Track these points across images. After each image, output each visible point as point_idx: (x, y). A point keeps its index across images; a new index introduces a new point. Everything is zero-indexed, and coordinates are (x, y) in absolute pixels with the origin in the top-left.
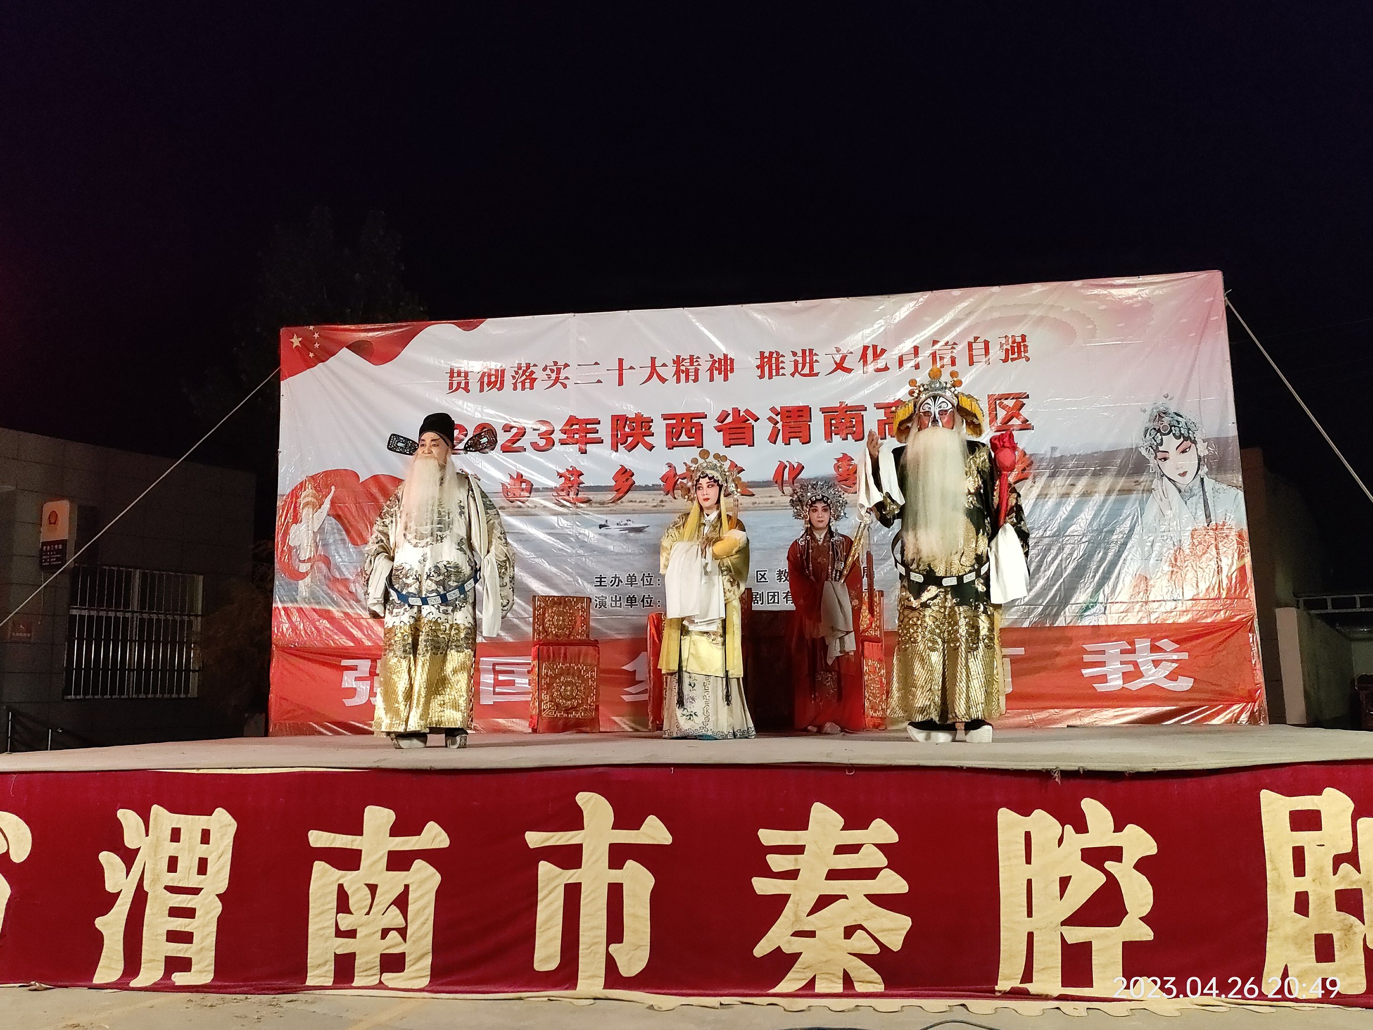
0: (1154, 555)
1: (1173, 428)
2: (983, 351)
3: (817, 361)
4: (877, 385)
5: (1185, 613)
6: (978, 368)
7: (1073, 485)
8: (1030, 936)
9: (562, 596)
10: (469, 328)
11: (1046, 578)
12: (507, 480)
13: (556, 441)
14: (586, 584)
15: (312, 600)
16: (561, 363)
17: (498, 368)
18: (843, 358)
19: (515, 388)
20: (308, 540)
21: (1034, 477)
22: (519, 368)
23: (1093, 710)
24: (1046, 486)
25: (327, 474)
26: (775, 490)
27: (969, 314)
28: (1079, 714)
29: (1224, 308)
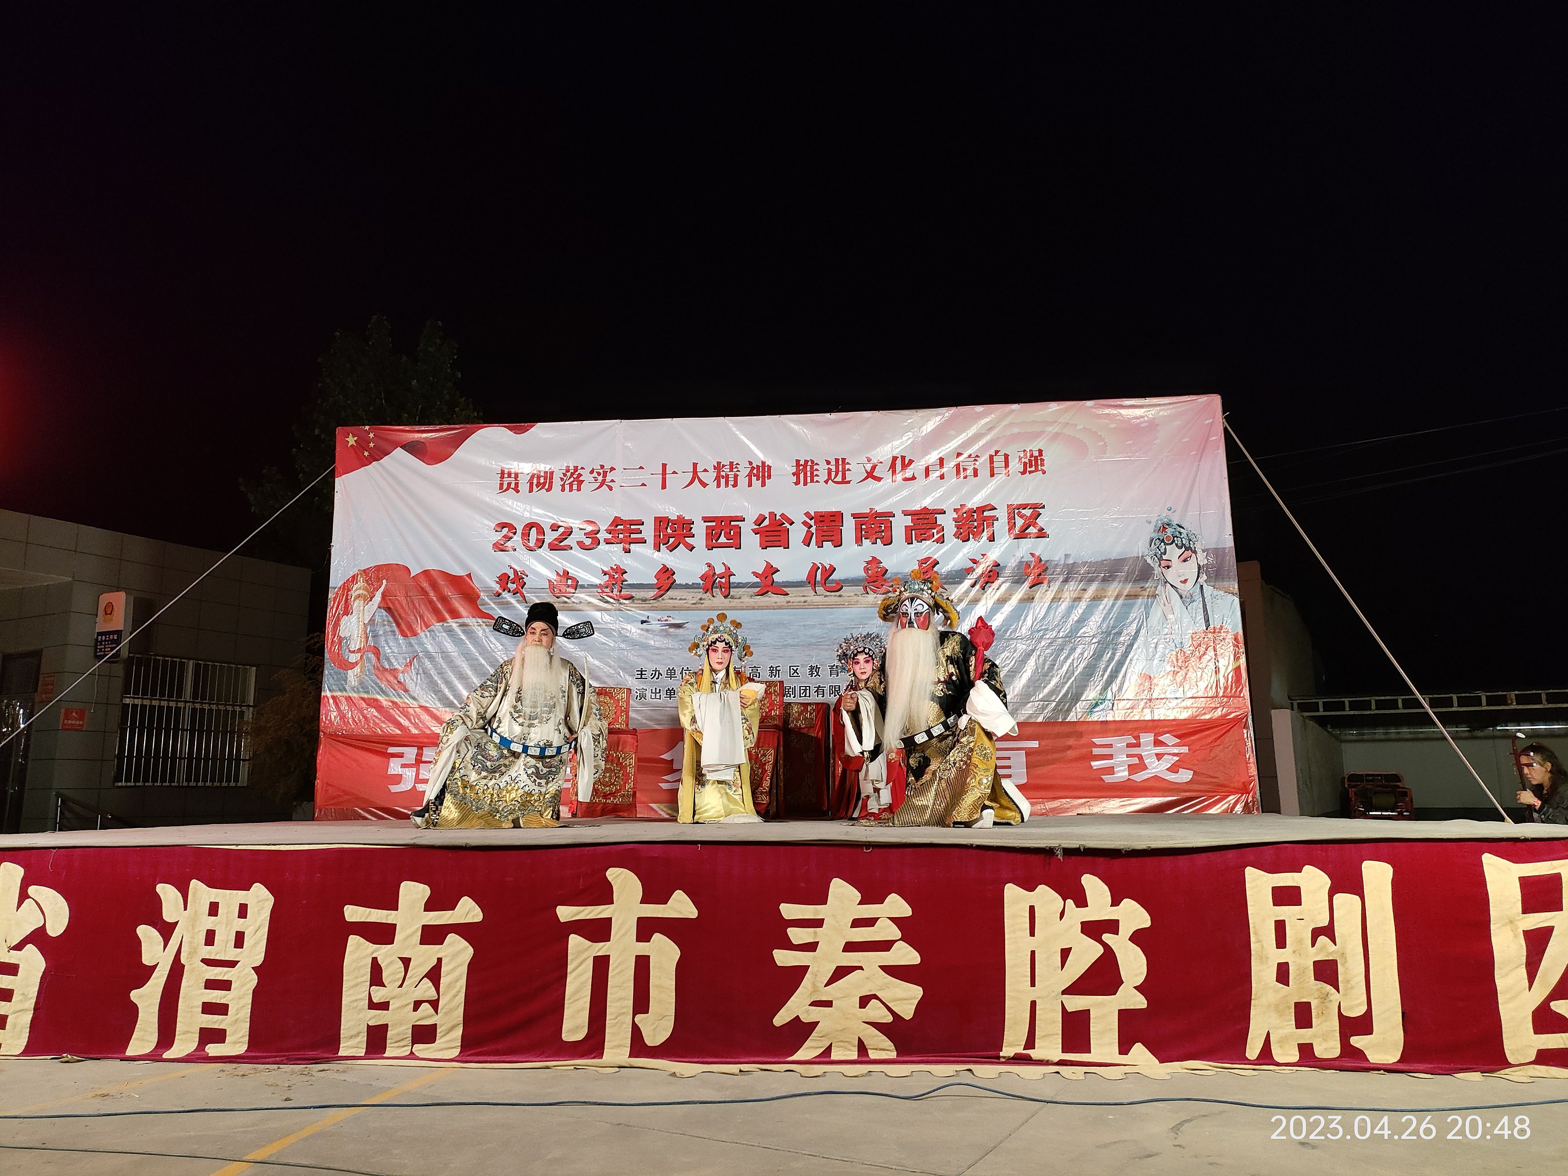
0: (1157, 656)
1: (1175, 538)
2: (1003, 464)
3: (849, 470)
4: (905, 493)
5: (1186, 710)
6: (999, 478)
7: (1084, 590)
8: (1033, 1004)
9: (602, 688)
10: (519, 432)
11: (1059, 676)
12: (553, 577)
13: (602, 541)
14: (627, 677)
15: (361, 690)
16: (607, 467)
17: (547, 470)
18: (874, 468)
19: (563, 490)
20: (358, 631)
21: (1049, 582)
22: (568, 471)
23: (1101, 800)
24: (1060, 590)
25: (378, 568)
26: (808, 590)
27: (991, 429)
28: (1088, 803)
29: (1222, 428)
